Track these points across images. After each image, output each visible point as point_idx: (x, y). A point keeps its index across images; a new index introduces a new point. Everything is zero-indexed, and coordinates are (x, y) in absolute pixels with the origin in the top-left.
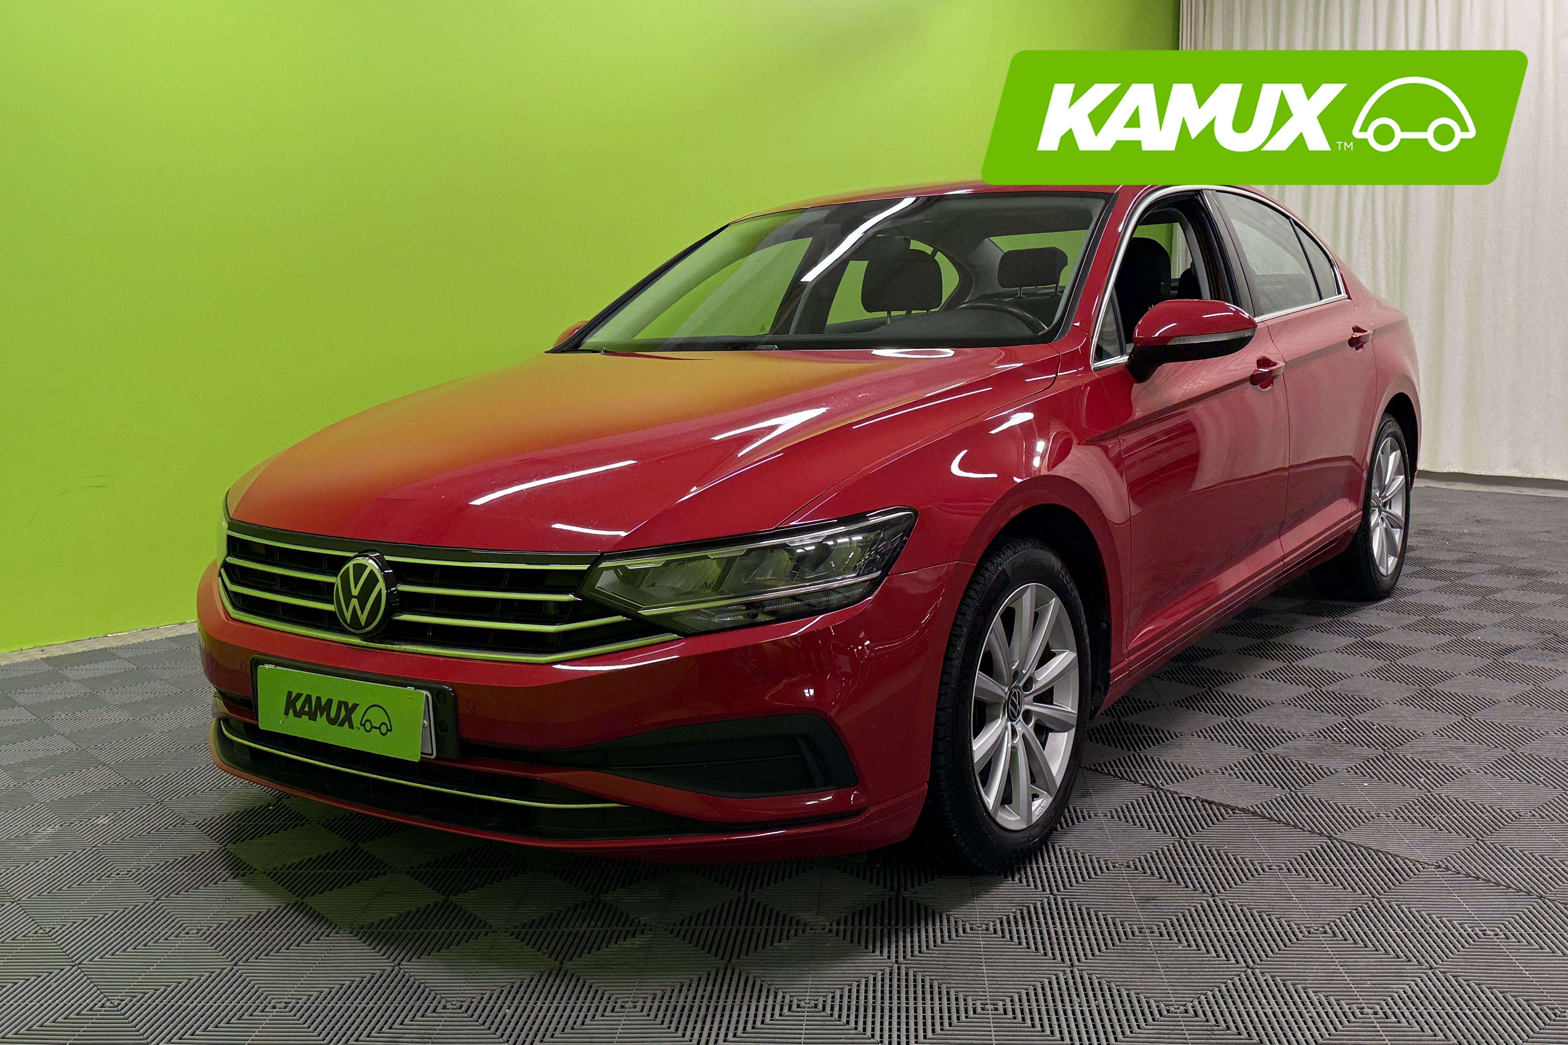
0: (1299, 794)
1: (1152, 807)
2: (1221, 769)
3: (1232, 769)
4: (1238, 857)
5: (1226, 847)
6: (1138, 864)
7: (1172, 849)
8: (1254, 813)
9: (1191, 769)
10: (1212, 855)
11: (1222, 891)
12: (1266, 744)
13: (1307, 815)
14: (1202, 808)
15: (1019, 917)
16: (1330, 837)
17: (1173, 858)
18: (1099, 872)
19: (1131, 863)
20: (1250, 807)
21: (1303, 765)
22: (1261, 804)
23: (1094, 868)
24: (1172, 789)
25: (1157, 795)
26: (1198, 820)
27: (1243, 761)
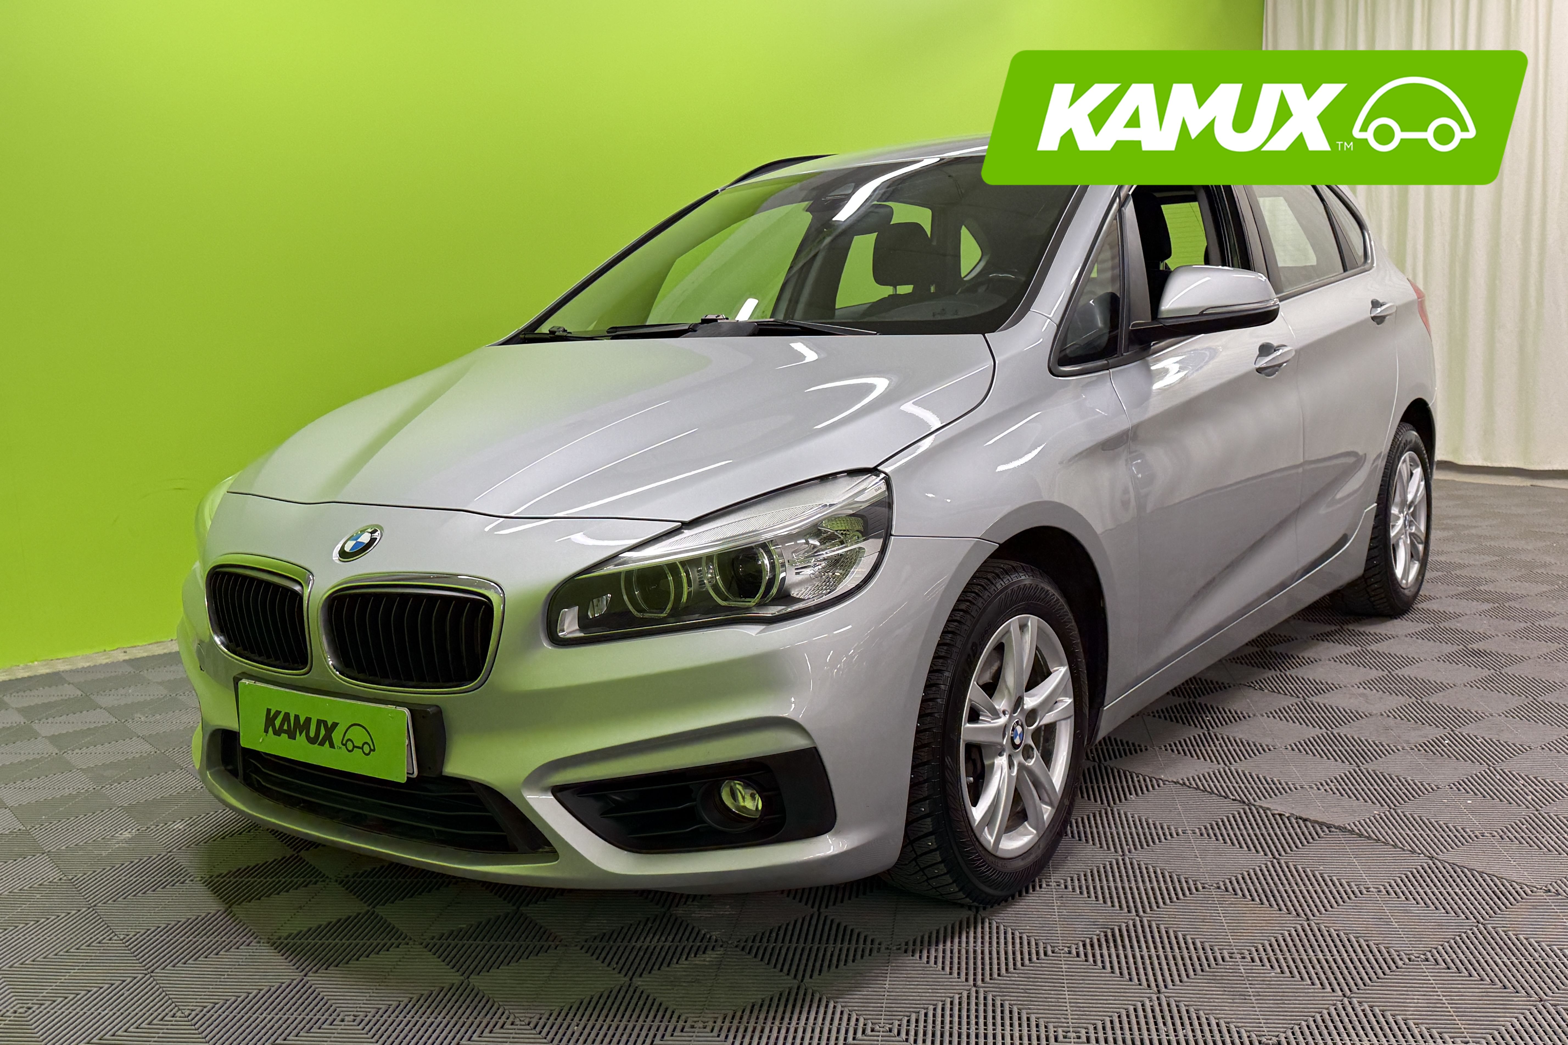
0: (1399, 811)
1: (1244, 825)
2: (1316, 785)
3: (1328, 784)
4: (1334, 878)
5: (1321, 868)
6: (1229, 884)
7: (1265, 869)
8: (1352, 832)
9: (1284, 784)
10: (1307, 876)
11: (1317, 914)
12: (1364, 758)
13: (1407, 834)
14: (1296, 826)
15: (1103, 940)
16: (1432, 858)
17: (1265, 879)
18: (1187, 893)
19: (1221, 884)
20: (1347, 826)
21: (1403, 780)
22: (1359, 821)
23: (1182, 890)
24: (1265, 805)
25: (1248, 811)
26: (1292, 839)
27: (1340, 776)
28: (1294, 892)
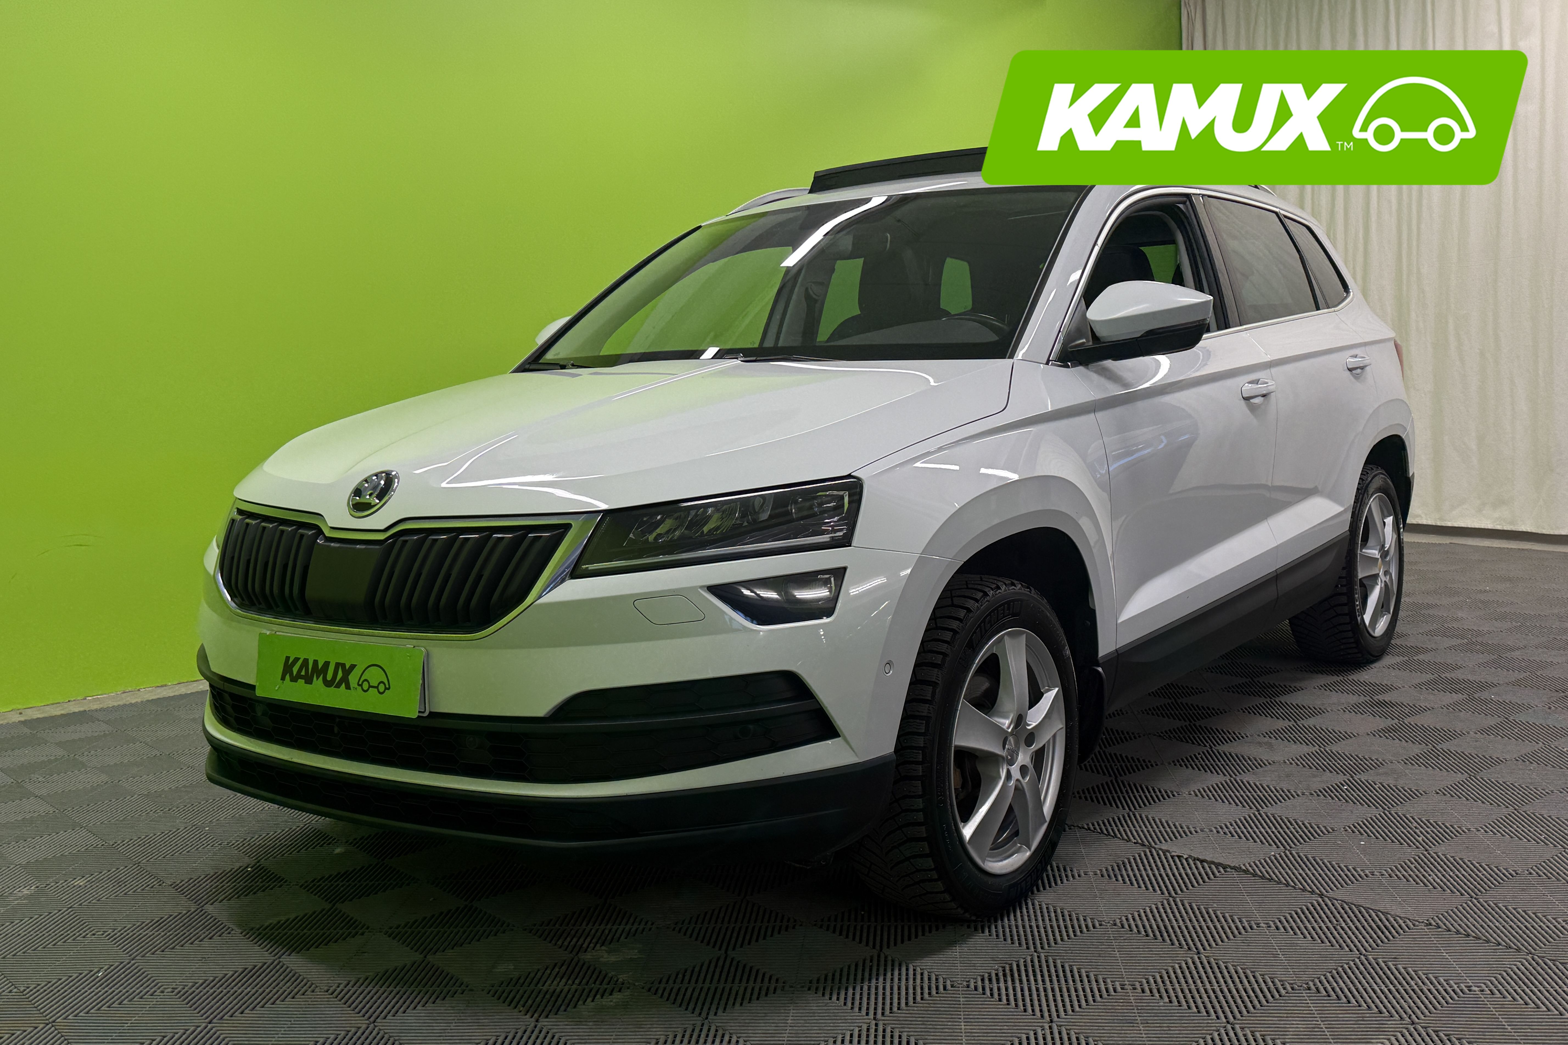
0: (1294, 852)
1: (1144, 866)
2: (1216, 828)
3: (1227, 828)
4: (1227, 915)
5: (1215, 905)
6: (1125, 922)
7: (1160, 907)
8: (1246, 872)
9: (1185, 828)
10: (1201, 913)
11: (1208, 948)
12: (1264, 803)
13: (1299, 874)
14: (1193, 866)
15: (1001, 974)
16: (1321, 895)
17: (1160, 917)
18: (1085, 929)
19: (1118, 921)
20: (1242, 866)
21: (1300, 823)
22: (1254, 862)
23: (1080, 927)
24: (1163, 848)
25: (1149, 854)
26: (1189, 879)
27: (1240, 819)
28: (1187, 927)
